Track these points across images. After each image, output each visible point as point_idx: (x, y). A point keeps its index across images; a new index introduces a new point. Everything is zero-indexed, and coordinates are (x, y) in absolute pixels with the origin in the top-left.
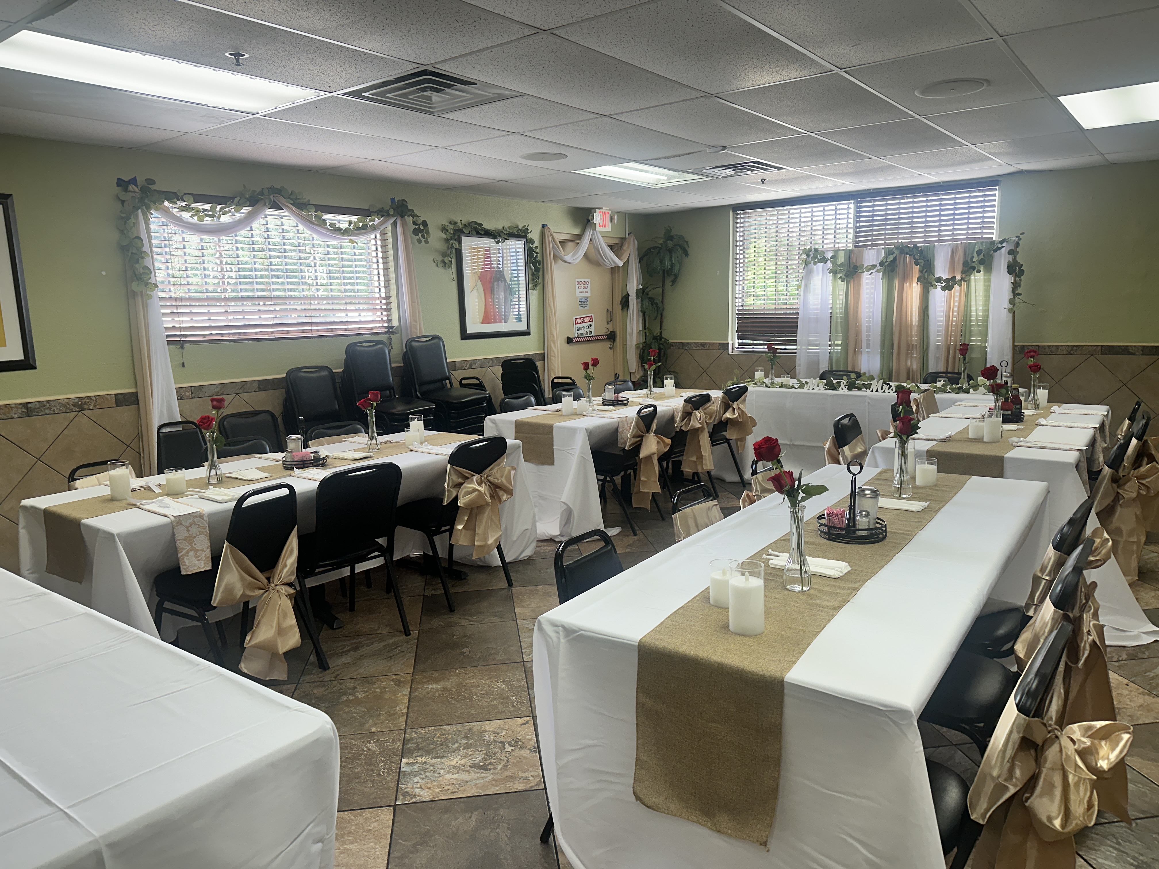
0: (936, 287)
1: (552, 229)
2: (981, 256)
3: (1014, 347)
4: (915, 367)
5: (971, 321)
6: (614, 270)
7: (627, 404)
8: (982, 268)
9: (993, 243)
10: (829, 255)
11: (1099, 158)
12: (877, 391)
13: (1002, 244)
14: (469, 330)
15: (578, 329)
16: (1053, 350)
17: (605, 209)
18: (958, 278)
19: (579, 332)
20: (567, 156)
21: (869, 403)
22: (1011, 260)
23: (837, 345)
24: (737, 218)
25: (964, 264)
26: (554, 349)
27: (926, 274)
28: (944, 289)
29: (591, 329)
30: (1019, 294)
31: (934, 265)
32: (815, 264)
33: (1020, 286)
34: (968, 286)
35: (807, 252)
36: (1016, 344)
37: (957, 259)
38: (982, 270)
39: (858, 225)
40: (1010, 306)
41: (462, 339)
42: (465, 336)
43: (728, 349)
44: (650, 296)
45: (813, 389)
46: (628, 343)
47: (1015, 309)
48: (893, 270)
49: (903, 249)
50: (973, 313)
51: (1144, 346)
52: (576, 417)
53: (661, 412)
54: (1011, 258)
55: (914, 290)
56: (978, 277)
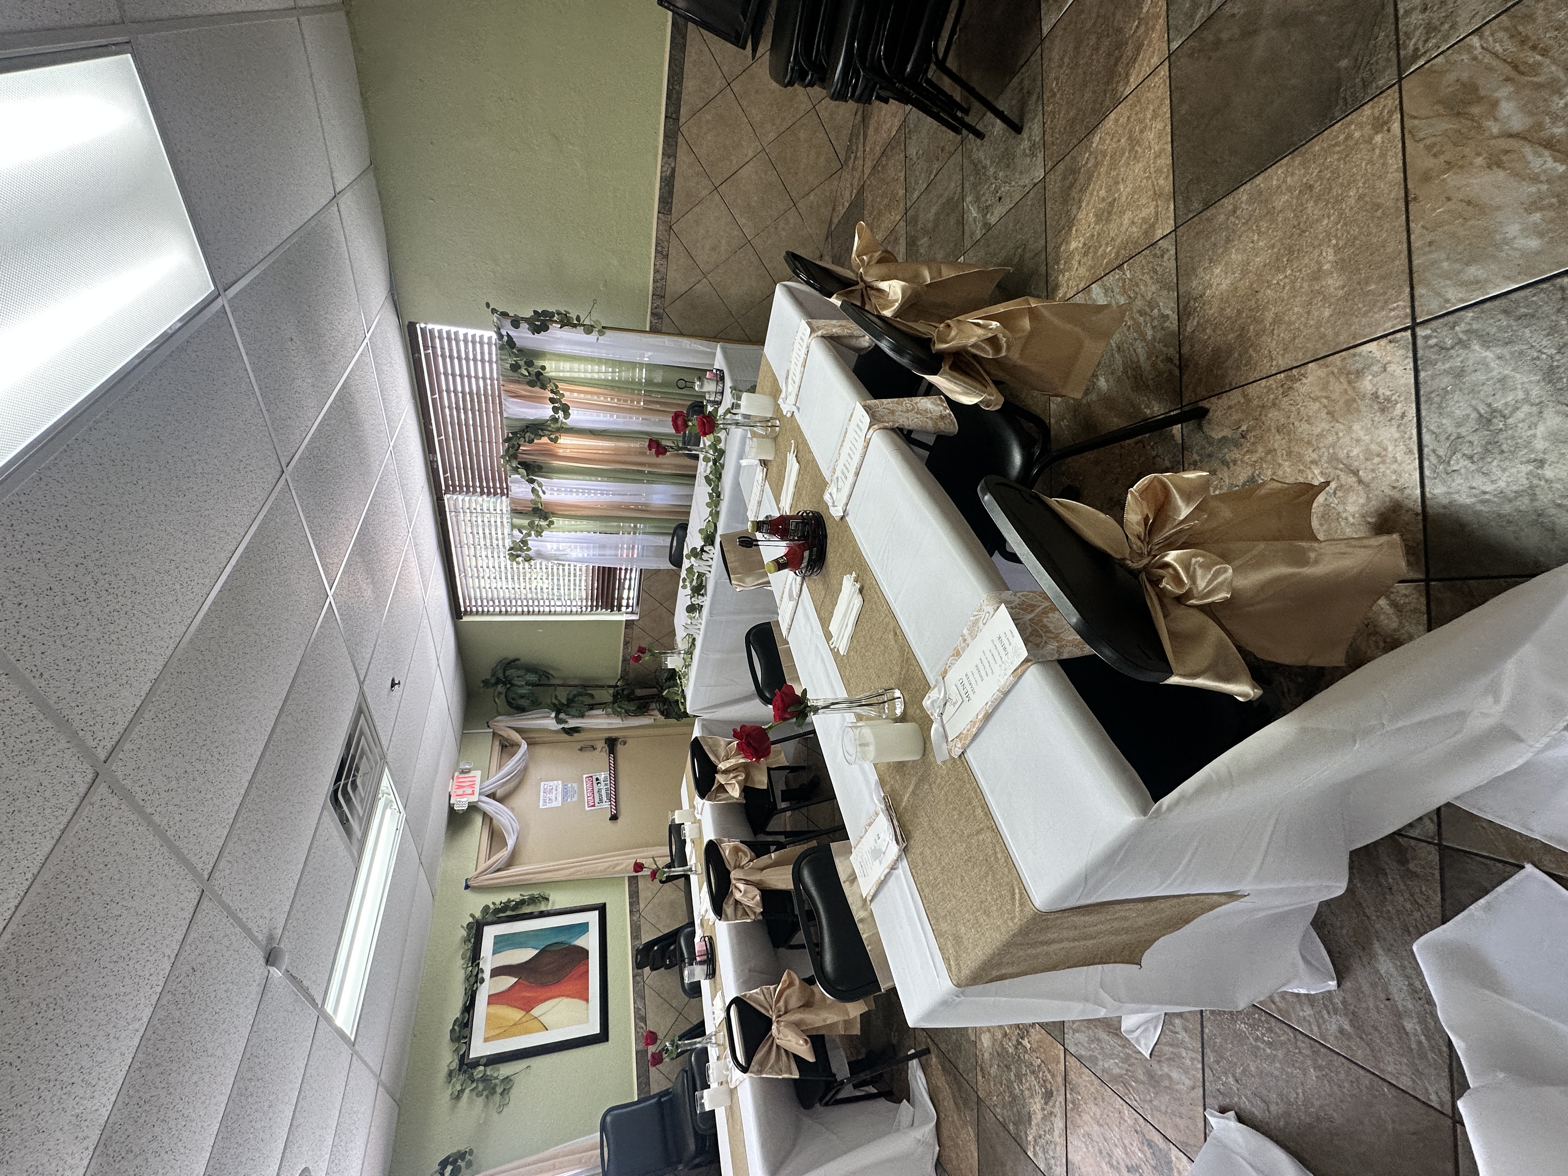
0: (565, 421)
1: (472, 873)
2: (521, 363)
3: (652, 332)
5: (613, 380)
8: (538, 363)
9: (502, 345)
10: (518, 535)
13: (503, 335)
14: (597, 1030)
15: (601, 801)
16: (660, 278)
17: (452, 787)
18: (551, 394)
19: (605, 799)
22: (528, 326)
24: (471, 612)
27: (546, 430)
28: (567, 414)
29: (601, 779)
31: (533, 420)
33: (566, 317)
34: (562, 381)
35: (515, 557)
36: (648, 329)
37: (524, 393)
38: (541, 363)
39: (478, 490)
40: (595, 332)
41: (607, 1040)
43: (633, 621)
44: (564, 704)
46: (619, 726)
47: (602, 327)
48: (539, 467)
49: (512, 453)
50: (603, 376)
55: (568, 444)
56: (552, 368)
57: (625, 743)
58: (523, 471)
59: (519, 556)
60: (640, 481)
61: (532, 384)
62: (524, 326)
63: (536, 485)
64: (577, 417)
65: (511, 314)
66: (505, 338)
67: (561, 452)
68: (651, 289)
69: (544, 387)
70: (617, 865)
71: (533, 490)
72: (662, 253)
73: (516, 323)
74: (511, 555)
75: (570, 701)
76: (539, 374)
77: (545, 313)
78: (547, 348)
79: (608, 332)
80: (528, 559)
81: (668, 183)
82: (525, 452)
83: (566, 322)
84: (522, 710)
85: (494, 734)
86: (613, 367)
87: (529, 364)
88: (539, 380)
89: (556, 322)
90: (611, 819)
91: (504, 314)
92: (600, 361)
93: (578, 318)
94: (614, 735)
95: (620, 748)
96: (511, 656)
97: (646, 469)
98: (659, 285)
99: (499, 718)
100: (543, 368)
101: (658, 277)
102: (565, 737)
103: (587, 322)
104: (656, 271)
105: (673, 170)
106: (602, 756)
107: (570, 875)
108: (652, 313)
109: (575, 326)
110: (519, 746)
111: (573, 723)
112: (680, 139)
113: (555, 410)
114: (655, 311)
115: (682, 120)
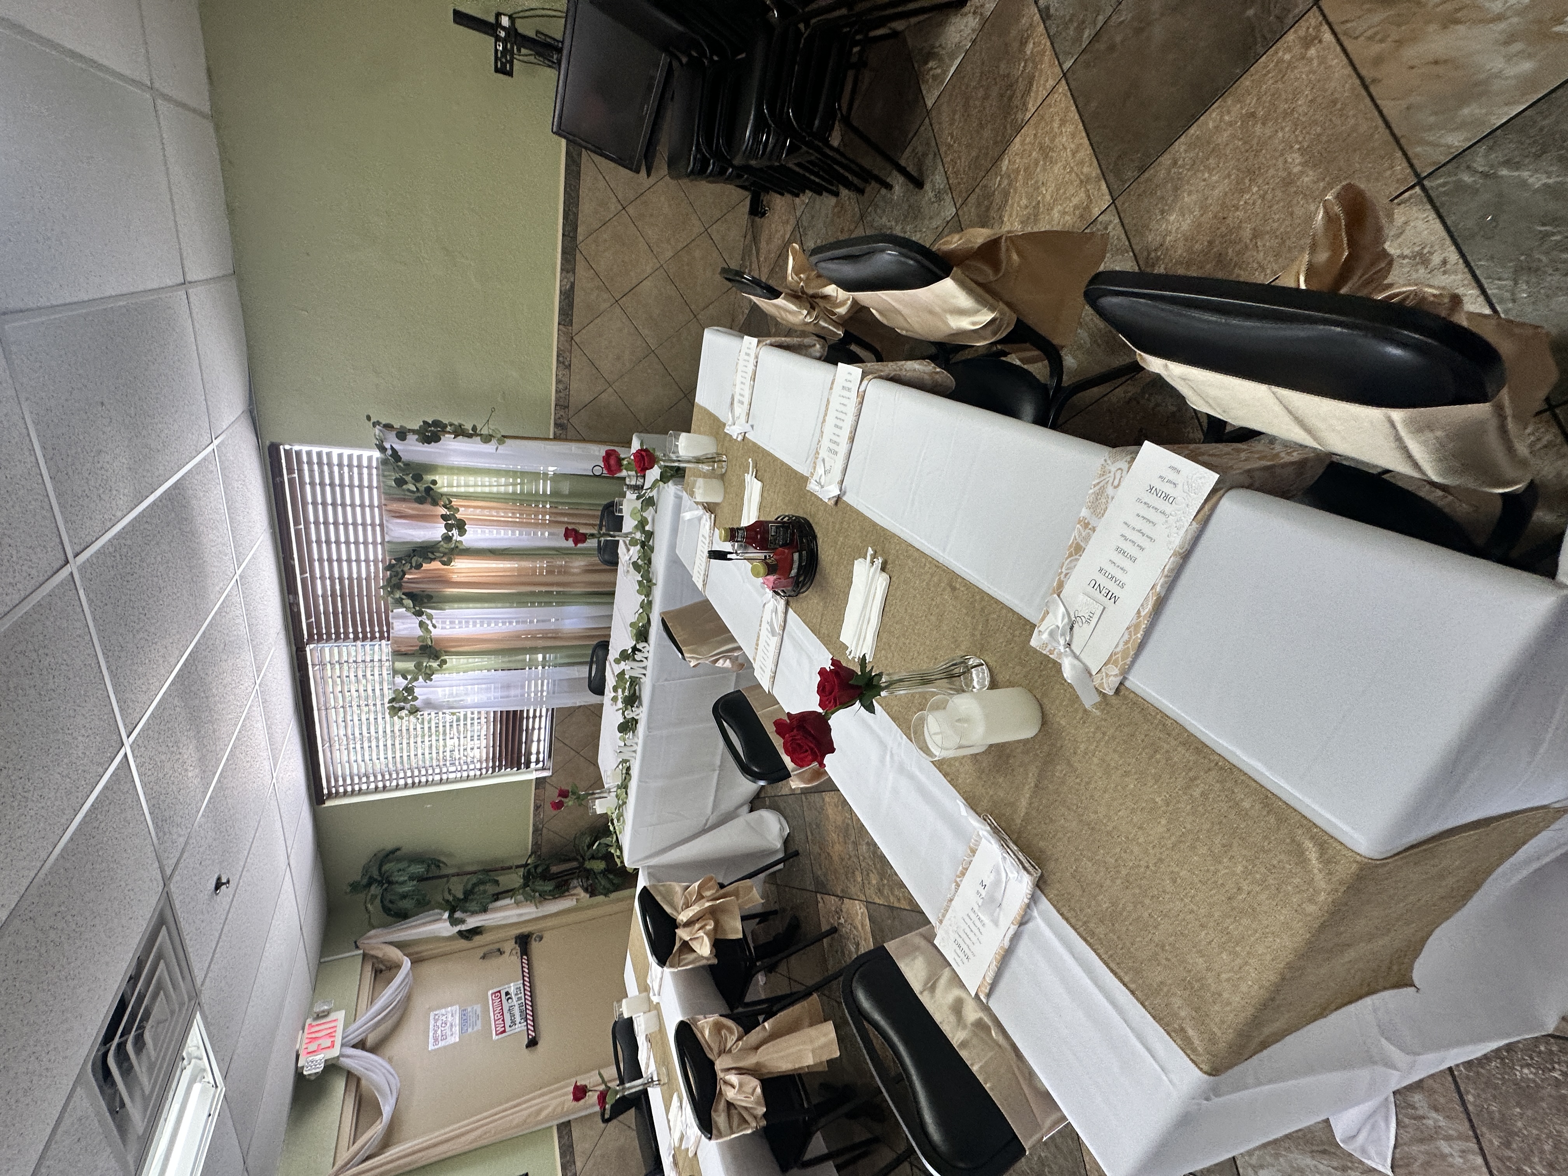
0: (461, 542)
2: (408, 478)
3: (556, 438)
5: (514, 493)
9: (384, 462)
10: (401, 682)
15: (513, 1023)
17: (301, 1044)
18: (444, 511)
21: (666, 680)
22: (416, 437)
24: (337, 792)
25: (421, 503)
27: (437, 554)
28: (462, 531)
31: (423, 542)
32: (416, 700)
33: (460, 426)
34: (457, 496)
35: (395, 711)
36: (551, 436)
37: (411, 512)
38: (433, 478)
39: (351, 636)
40: (494, 442)
43: (544, 778)
44: (461, 896)
45: (635, 752)
46: (534, 916)
47: (499, 436)
48: (430, 598)
49: (395, 584)
50: (502, 489)
51: (562, 269)
55: (462, 567)
56: (444, 483)
57: (541, 938)
58: (409, 602)
59: (402, 708)
60: (548, 604)
61: (420, 501)
62: (412, 438)
63: (424, 618)
64: (473, 536)
65: (397, 426)
66: (389, 452)
67: (455, 578)
68: (553, 398)
69: (435, 503)
70: (539, 1112)
71: (422, 624)
72: (564, 363)
73: (402, 435)
74: (392, 708)
75: (468, 894)
76: (428, 490)
77: (436, 423)
78: (439, 461)
79: (507, 440)
80: (414, 711)
81: (568, 296)
82: (411, 581)
83: (460, 432)
84: (403, 916)
85: (365, 956)
86: (515, 478)
87: (418, 478)
88: (429, 496)
89: (449, 433)
90: (528, 1046)
91: (388, 427)
92: (498, 473)
93: (474, 428)
94: (525, 930)
95: (535, 946)
96: (390, 846)
97: (555, 589)
98: (562, 395)
99: (372, 932)
100: (434, 482)
101: (561, 387)
102: (463, 943)
103: (485, 432)
104: (558, 381)
105: (573, 285)
106: (512, 960)
107: (475, 1140)
108: (556, 424)
109: (470, 436)
110: (398, 966)
111: (472, 922)
112: (578, 256)
113: (449, 527)
114: (559, 422)
115: (580, 238)
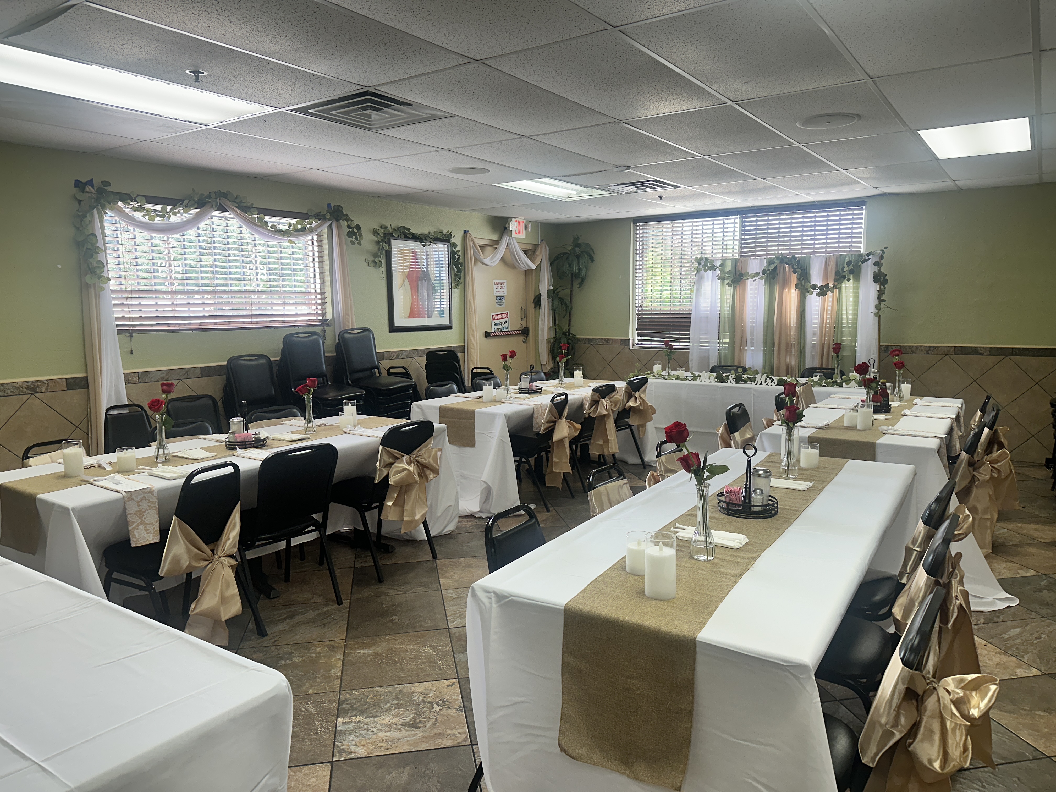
0: (812, 293)
1: (473, 235)
2: (851, 267)
3: (880, 346)
4: (793, 363)
5: (842, 323)
6: (528, 272)
7: (540, 393)
8: (851, 277)
9: (861, 255)
10: (718, 263)
11: (950, 184)
12: (761, 384)
13: (868, 256)
14: (396, 325)
15: (496, 325)
16: (912, 350)
17: (520, 218)
18: (831, 285)
19: (496, 327)
20: (489, 171)
21: (754, 395)
22: (877, 271)
23: (725, 343)
24: (637, 230)
25: (835, 273)
26: (474, 342)
27: (803, 282)
28: (819, 295)
29: (507, 325)
30: (884, 301)
31: (810, 274)
32: (706, 271)
33: (884, 293)
34: (840, 293)
35: (699, 261)
36: (881, 344)
37: (830, 269)
38: (851, 279)
39: (743, 237)
40: (876, 311)
41: (390, 332)
42: (393, 329)
43: (629, 345)
44: (559, 296)
45: (705, 381)
46: (540, 338)
47: (880, 313)
48: (774, 278)
49: (783, 260)
50: (844, 317)
51: (991, 348)
52: (494, 403)
53: (571, 400)
54: (876, 269)
55: (792, 295)
56: (848, 286)
57: (524, 342)
58: (772, 267)
59: (699, 264)
60: (765, 345)
61: (837, 273)
63: (761, 275)
64: (814, 300)
65: (883, 261)
66: (867, 258)
67: (786, 291)
69: (835, 280)
71: (757, 274)
72: (929, 350)
73: (876, 264)
74: (701, 259)
76: (844, 277)
77: (886, 281)
78: (862, 282)
79: (877, 318)
80: (698, 270)
81: (974, 351)
82: (784, 268)
83: (881, 293)
84: (551, 264)
85: (538, 245)
86: (852, 323)
87: (851, 272)
88: (840, 277)
90: (486, 332)
91: (882, 257)
92: (856, 314)
94: (532, 333)
96: (596, 257)
97: (776, 348)
99: (548, 248)
101: (914, 349)
102: (531, 298)
103: (882, 306)
104: (917, 347)
105: (981, 354)
106: (518, 325)
107: (470, 303)
108: (888, 346)
109: (879, 298)
110: (533, 261)
113: (821, 288)
114: (890, 348)
115: (1012, 357)
